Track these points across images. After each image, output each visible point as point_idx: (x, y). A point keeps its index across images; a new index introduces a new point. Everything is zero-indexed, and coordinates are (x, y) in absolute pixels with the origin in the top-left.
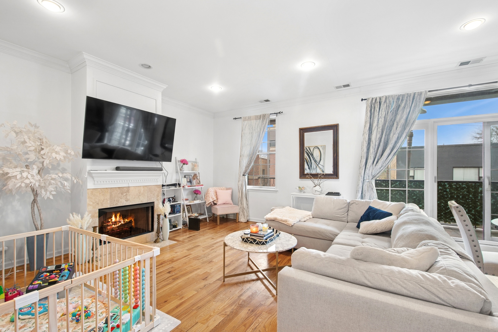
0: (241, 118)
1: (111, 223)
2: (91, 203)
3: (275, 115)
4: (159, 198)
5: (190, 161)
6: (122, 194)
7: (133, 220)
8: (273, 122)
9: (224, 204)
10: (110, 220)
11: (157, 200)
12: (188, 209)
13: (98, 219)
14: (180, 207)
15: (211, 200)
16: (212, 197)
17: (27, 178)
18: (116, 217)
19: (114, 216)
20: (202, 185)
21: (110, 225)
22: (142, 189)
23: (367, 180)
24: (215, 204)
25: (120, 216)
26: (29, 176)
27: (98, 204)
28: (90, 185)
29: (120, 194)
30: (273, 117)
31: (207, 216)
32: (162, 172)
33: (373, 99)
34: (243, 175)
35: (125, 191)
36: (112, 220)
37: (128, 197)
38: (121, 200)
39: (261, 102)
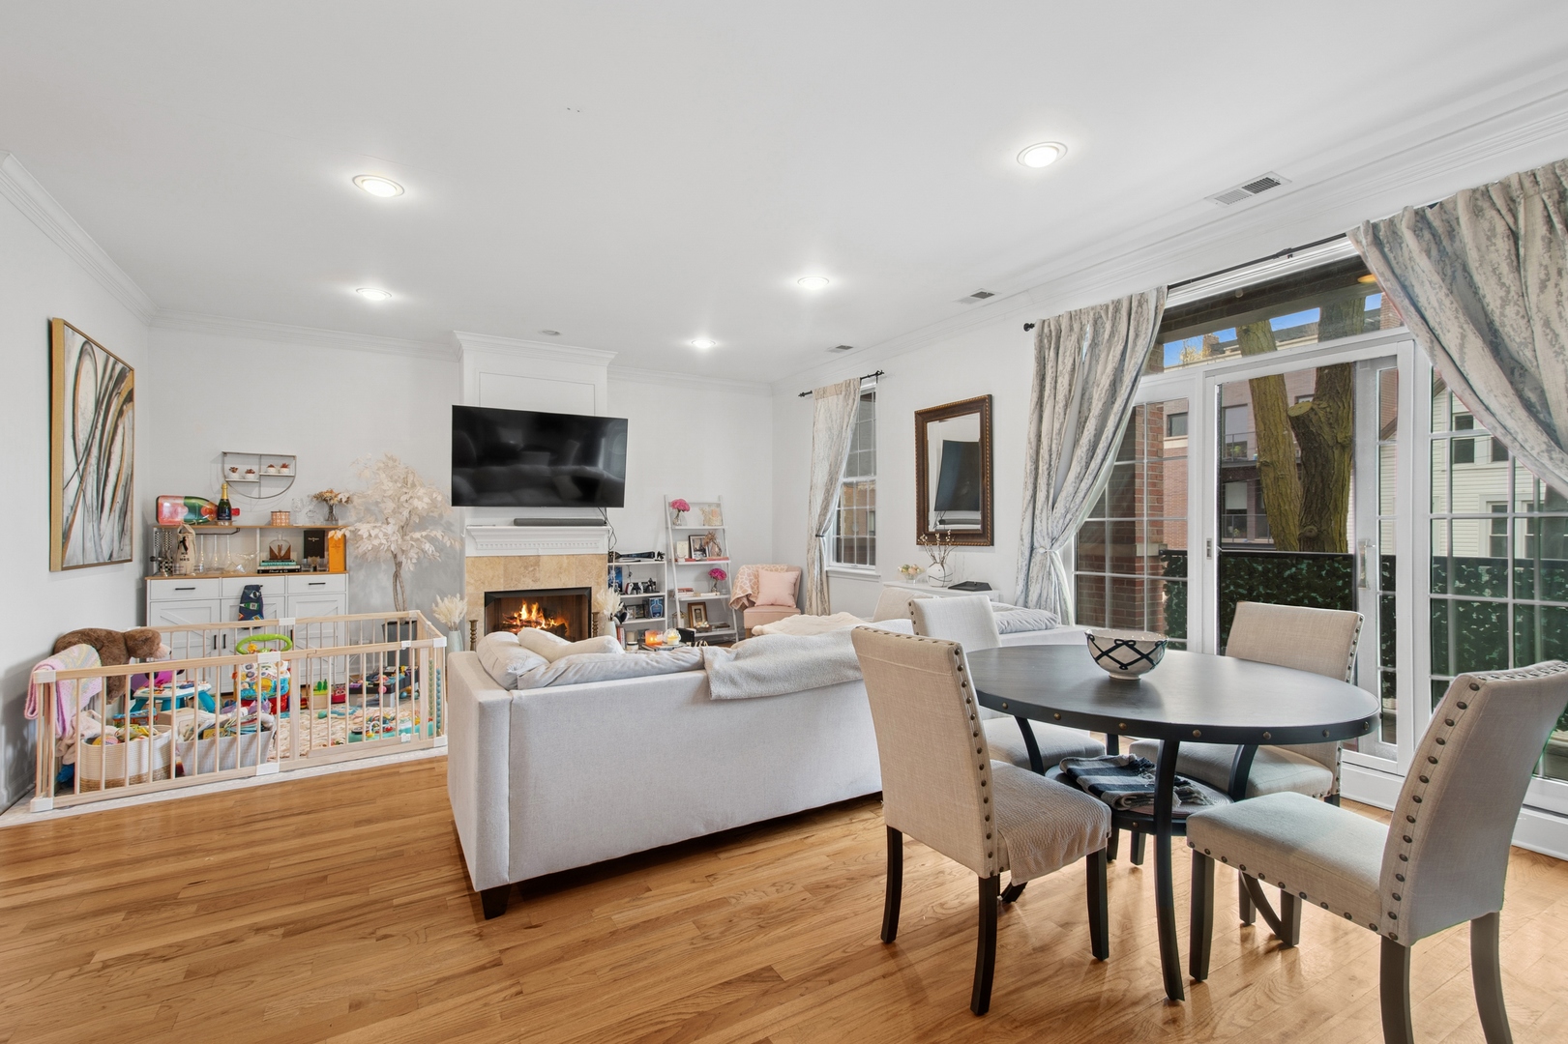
0: (811, 392)
1: (519, 623)
2: (472, 581)
3: (872, 381)
4: (601, 580)
5: (695, 504)
6: (526, 568)
7: (566, 625)
8: (868, 397)
9: (772, 605)
10: (516, 616)
11: (598, 583)
12: (698, 611)
13: (482, 609)
14: (663, 604)
15: (739, 594)
16: (741, 588)
17: (377, 537)
18: (530, 611)
19: (524, 607)
20: (727, 559)
21: (517, 625)
22: (565, 561)
23: (1042, 551)
24: (753, 604)
25: (538, 610)
26: (381, 535)
27: (483, 583)
28: (470, 551)
29: (522, 568)
30: (867, 385)
31: (735, 631)
32: (604, 527)
33: (1044, 321)
34: (817, 536)
35: (532, 563)
36: (520, 615)
37: (537, 575)
38: (523, 579)
39: (833, 351)
